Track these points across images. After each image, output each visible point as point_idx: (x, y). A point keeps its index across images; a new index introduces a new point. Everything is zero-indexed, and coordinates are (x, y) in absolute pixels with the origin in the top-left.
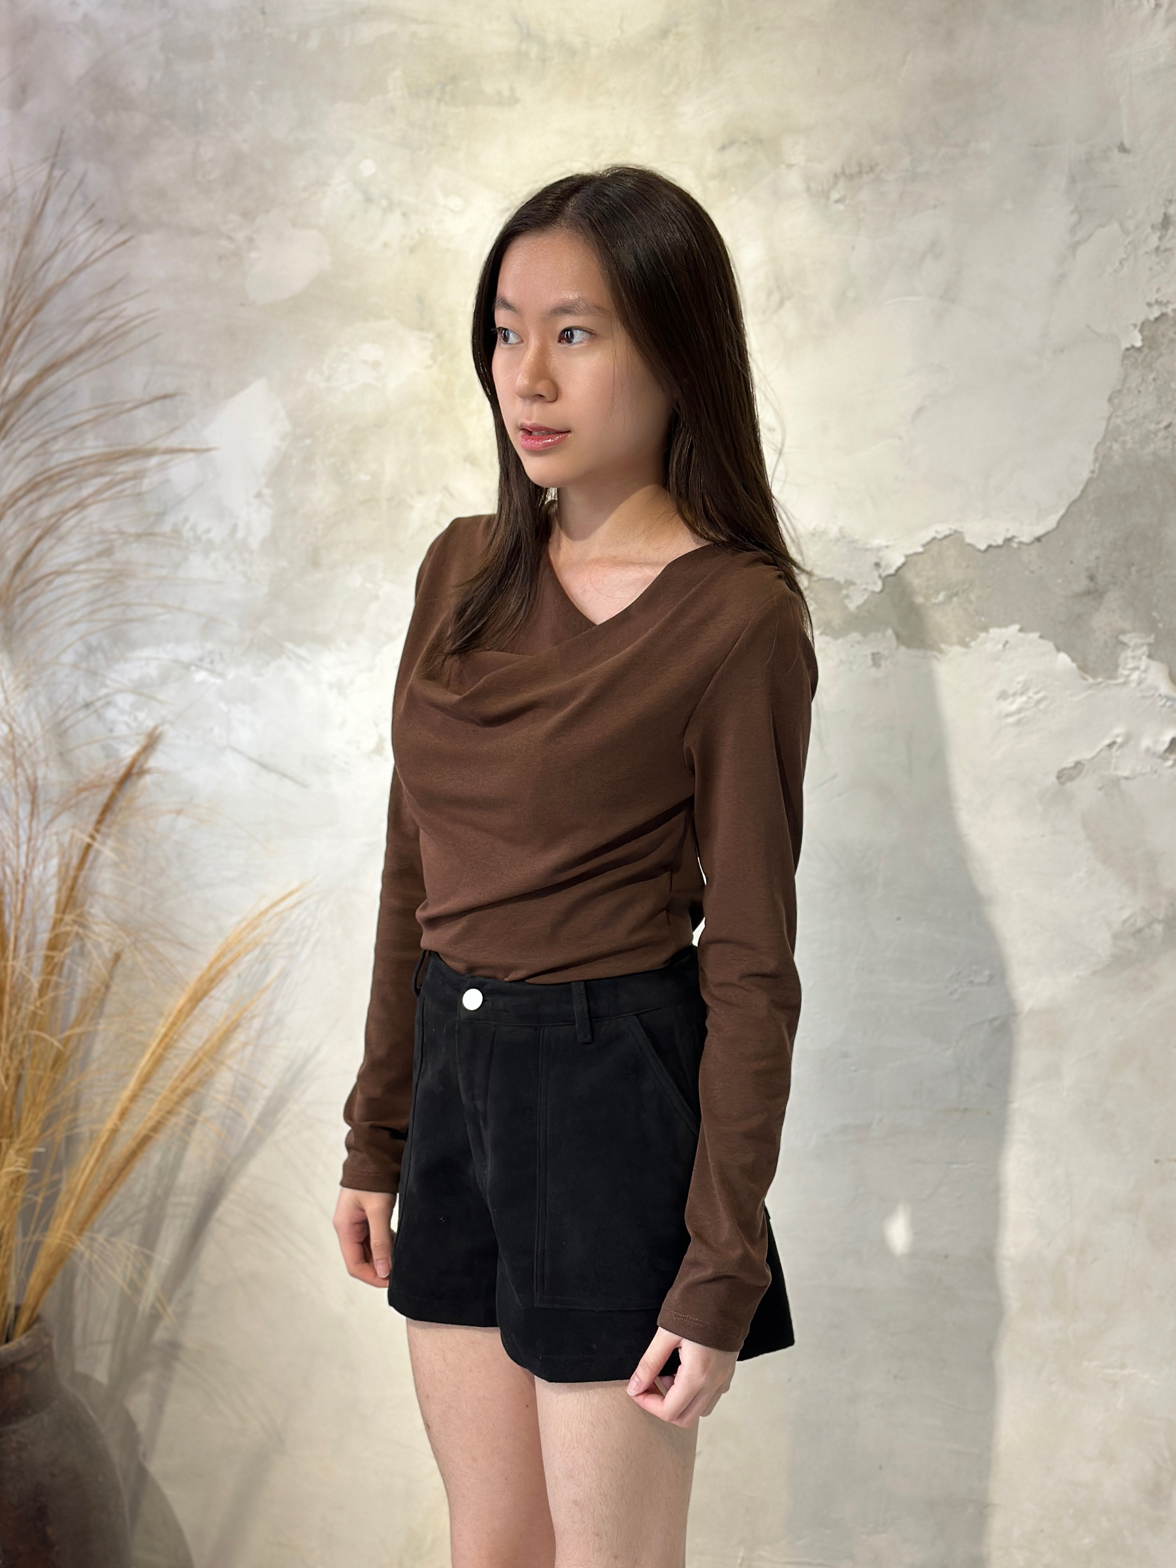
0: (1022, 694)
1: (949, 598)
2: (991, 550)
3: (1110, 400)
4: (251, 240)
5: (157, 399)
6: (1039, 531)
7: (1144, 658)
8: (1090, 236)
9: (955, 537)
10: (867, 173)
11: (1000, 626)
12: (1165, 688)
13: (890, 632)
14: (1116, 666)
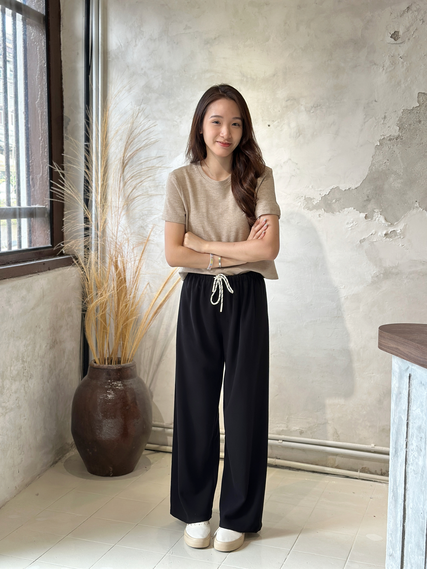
0: (352, 223)
1: (336, 201)
2: (346, 191)
3: (372, 157)
4: (181, 122)
5: (159, 157)
6: (356, 186)
7: (379, 215)
8: (368, 121)
9: (337, 188)
10: (319, 106)
11: (347, 208)
12: (384, 221)
13: (323, 209)
14: (373, 217)
